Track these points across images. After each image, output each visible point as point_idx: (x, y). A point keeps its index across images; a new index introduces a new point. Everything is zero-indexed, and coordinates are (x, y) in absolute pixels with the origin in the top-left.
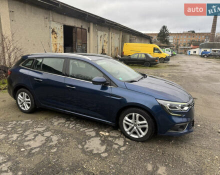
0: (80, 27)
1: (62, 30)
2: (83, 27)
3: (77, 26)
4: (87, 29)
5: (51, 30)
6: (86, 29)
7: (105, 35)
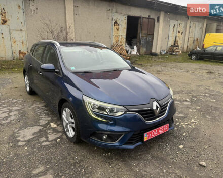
0: (148, 17)
1: (126, 21)
2: (151, 17)
3: (143, 16)
4: (156, 19)
5: (114, 22)
6: (154, 19)
7: (181, 24)
